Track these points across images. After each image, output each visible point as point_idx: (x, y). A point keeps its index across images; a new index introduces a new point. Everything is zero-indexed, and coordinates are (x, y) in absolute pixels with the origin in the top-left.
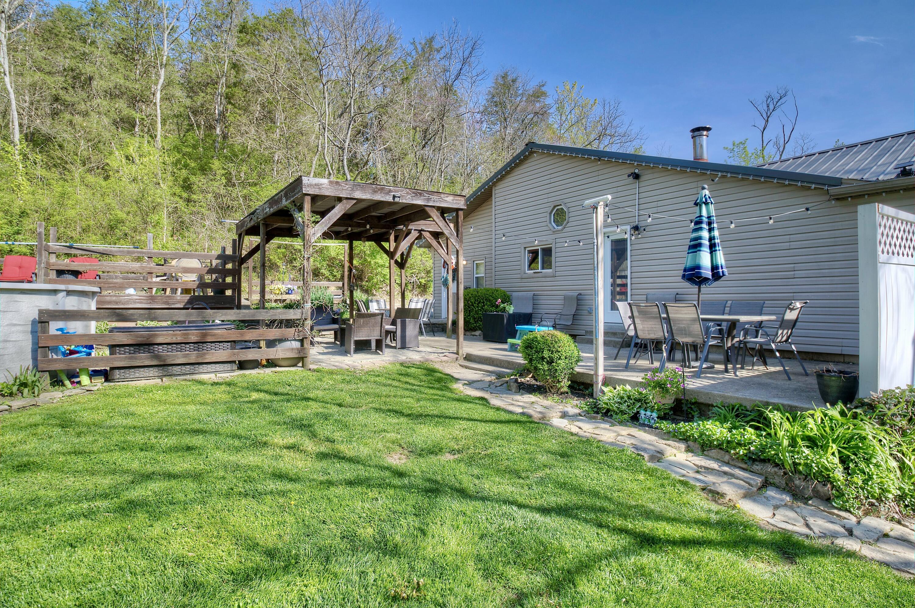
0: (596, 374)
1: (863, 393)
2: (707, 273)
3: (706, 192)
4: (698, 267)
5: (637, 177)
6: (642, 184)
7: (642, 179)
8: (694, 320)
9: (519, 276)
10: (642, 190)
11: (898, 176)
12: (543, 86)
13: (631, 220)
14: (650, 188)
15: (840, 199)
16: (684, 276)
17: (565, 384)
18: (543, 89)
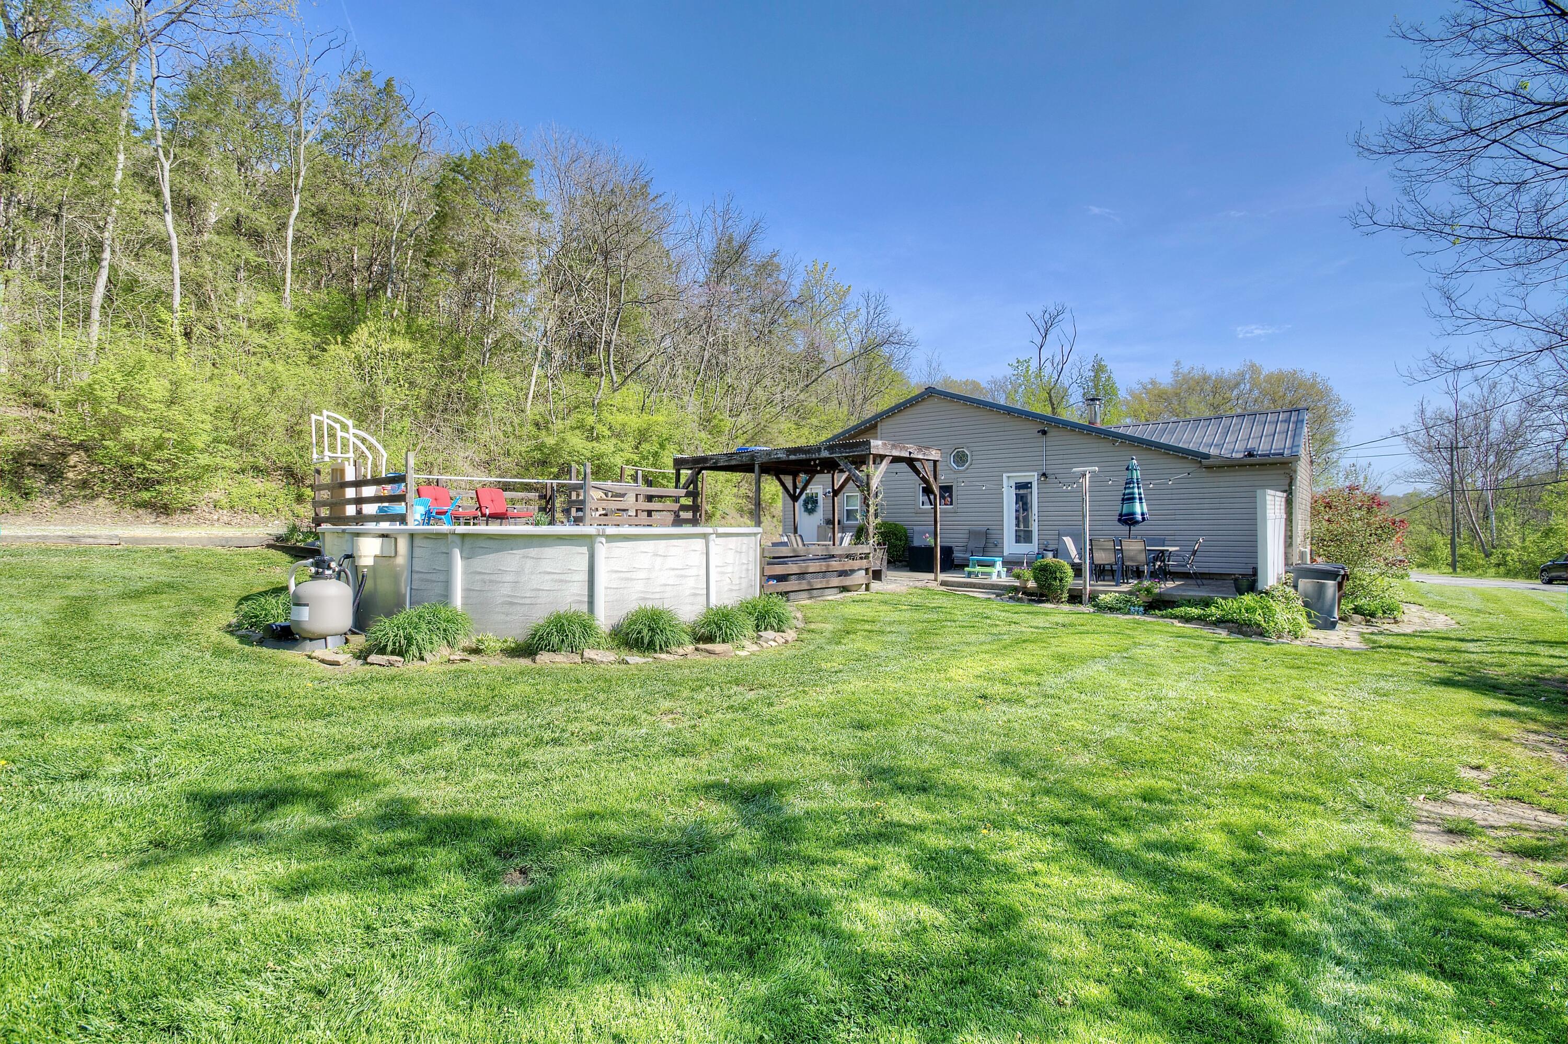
0: (1085, 588)
1: (1260, 586)
2: (1139, 517)
3: (1135, 461)
4: (1133, 514)
5: (1044, 433)
6: (1048, 439)
7: (1048, 435)
8: (1141, 551)
9: (913, 511)
10: (1048, 444)
11: (1245, 456)
12: (775, 255)
13: (1038, 468)
14: (1056, 443)
15: (1209, 468)
16: (1119, 520)
17: (1065, 595)
18: (776, 260)
